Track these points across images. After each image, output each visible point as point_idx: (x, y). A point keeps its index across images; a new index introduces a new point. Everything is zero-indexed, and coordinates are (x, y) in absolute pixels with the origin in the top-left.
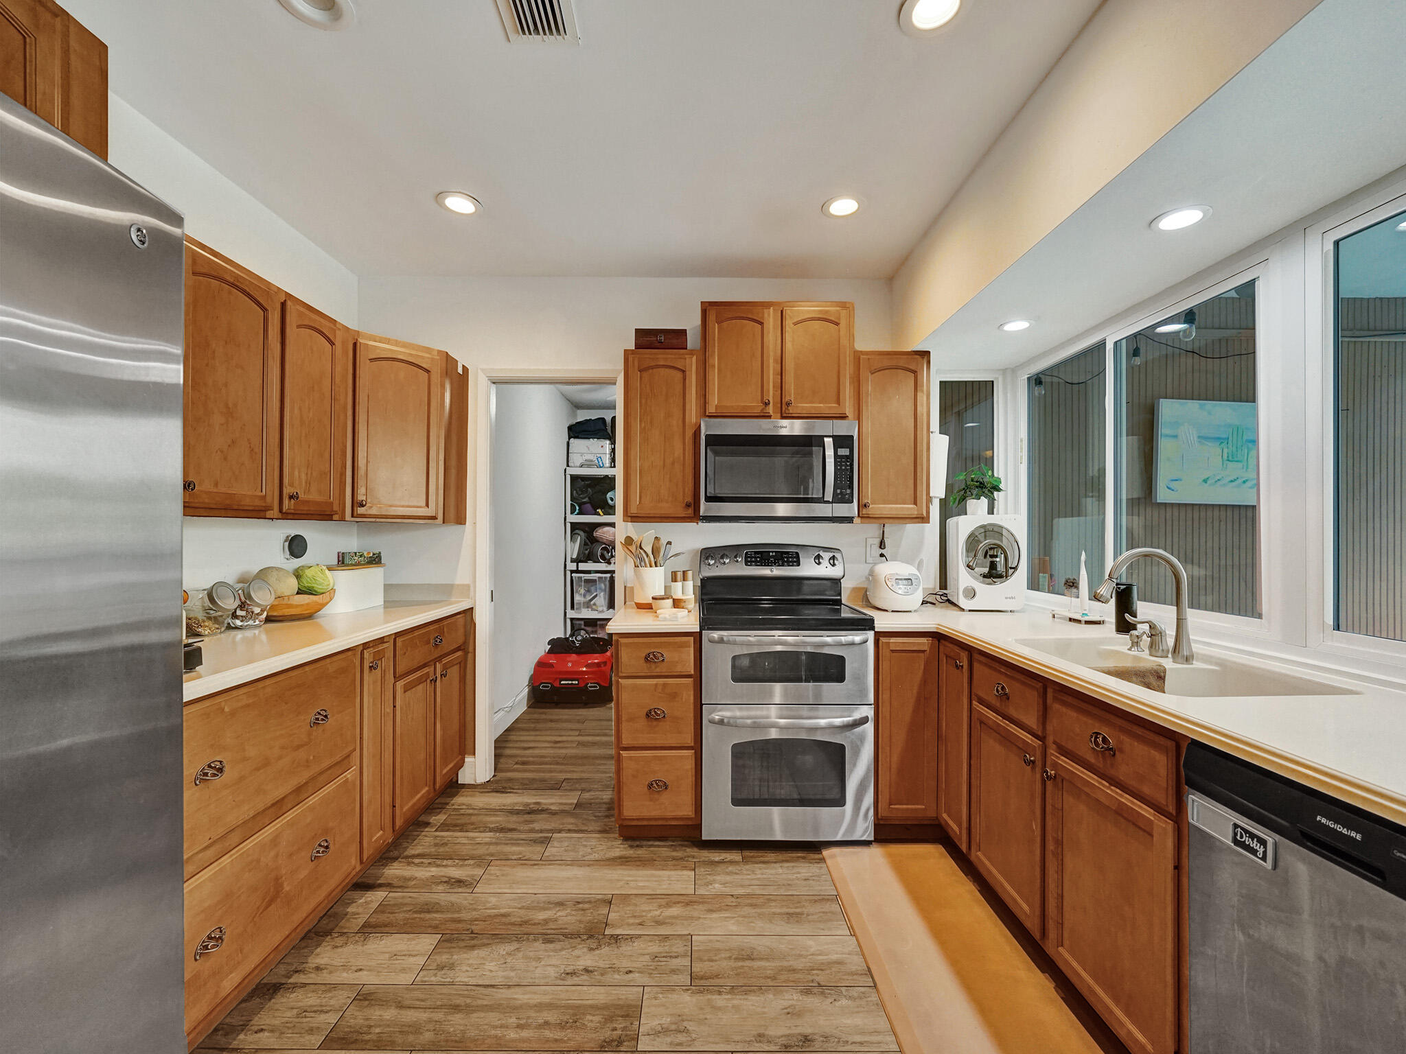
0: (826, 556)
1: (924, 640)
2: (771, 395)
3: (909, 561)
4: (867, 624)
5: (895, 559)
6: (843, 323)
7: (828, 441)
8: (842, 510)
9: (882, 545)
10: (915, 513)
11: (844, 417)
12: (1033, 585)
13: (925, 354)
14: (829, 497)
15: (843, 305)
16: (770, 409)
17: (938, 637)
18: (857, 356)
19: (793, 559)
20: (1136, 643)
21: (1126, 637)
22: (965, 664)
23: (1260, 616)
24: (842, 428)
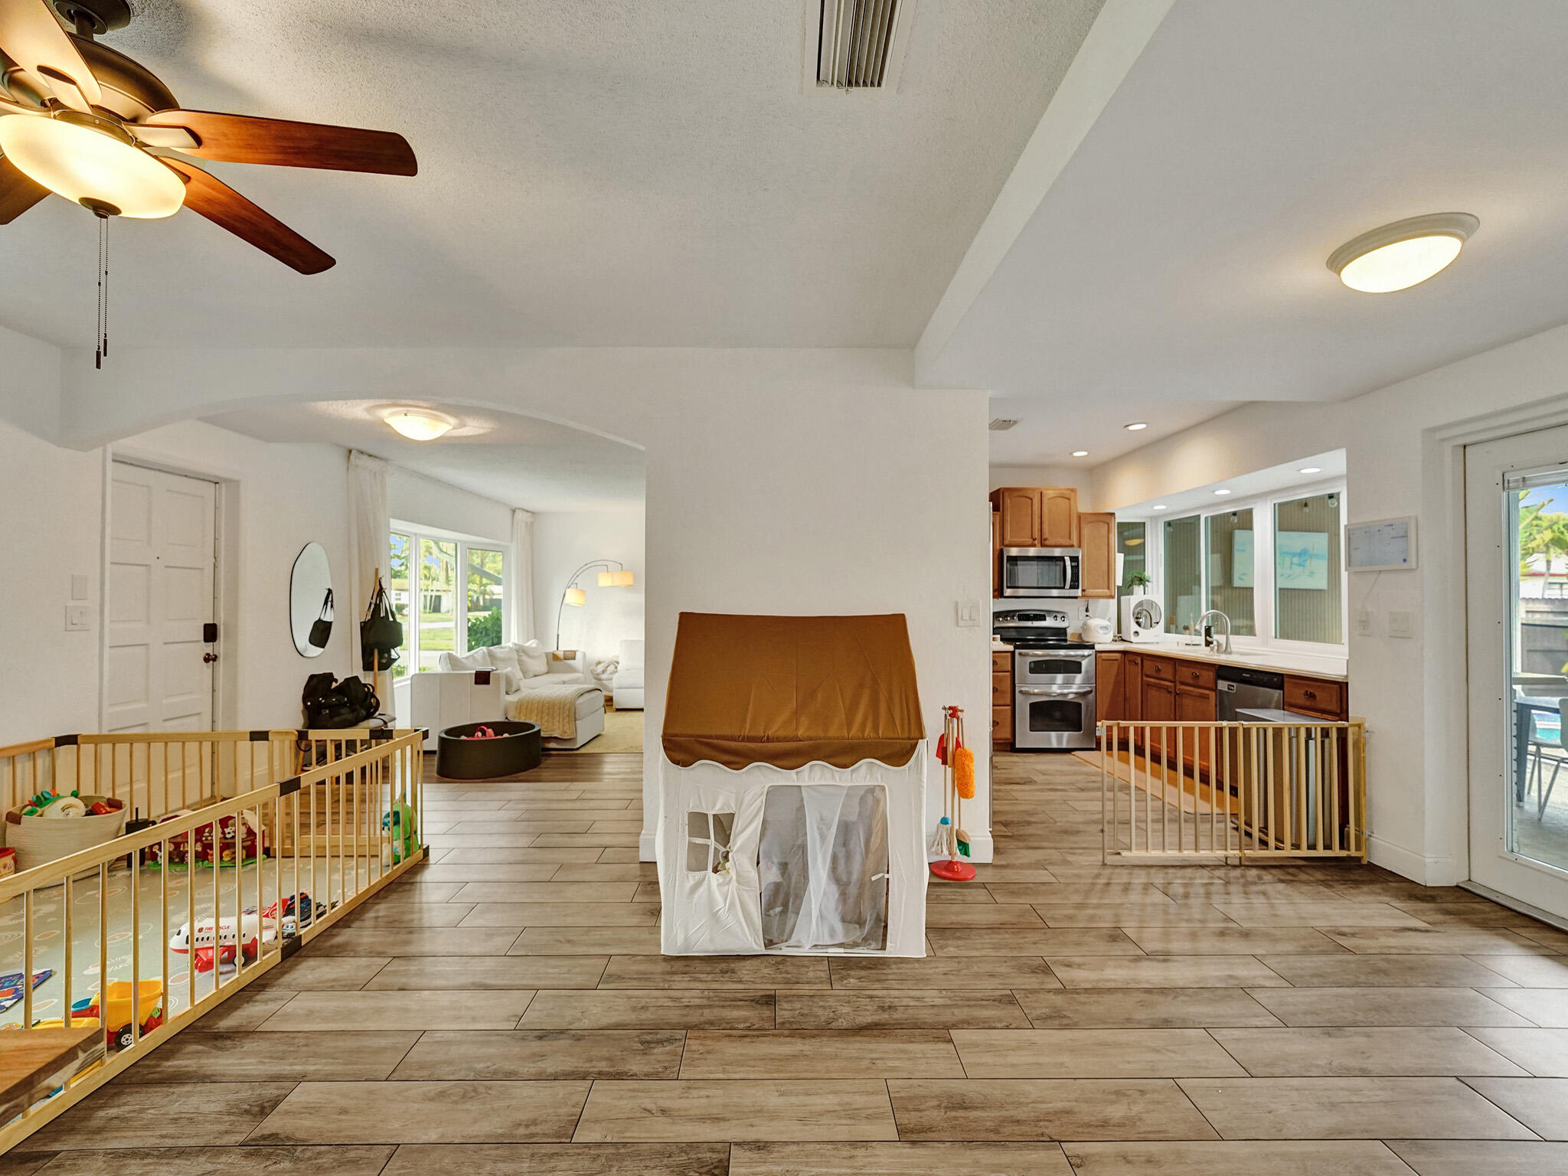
0: (1059, 616)
1: (1117, 654)
2: (1036, 535)
3: (1103, 618)
4: (1092, 647)
5: (1094, 617)
6: (1072, 499)
7: (1067, 559)
8: (1072, 593)
9: (1087, 610)
10: (1109, 594)
11: (1072, 546)
12: (1167, 630)
13: (1113, 514)
14: (1067, 586)
15: (1072, 490)
16: (1036, 542)
17: (1124, 653)
18: (1079, 517)
19: (1042, 618)
20: (1212, 650)
21: (1208, 648)
22: (1140, 662)
23: (1255, 635)
24: (1072, 552)
